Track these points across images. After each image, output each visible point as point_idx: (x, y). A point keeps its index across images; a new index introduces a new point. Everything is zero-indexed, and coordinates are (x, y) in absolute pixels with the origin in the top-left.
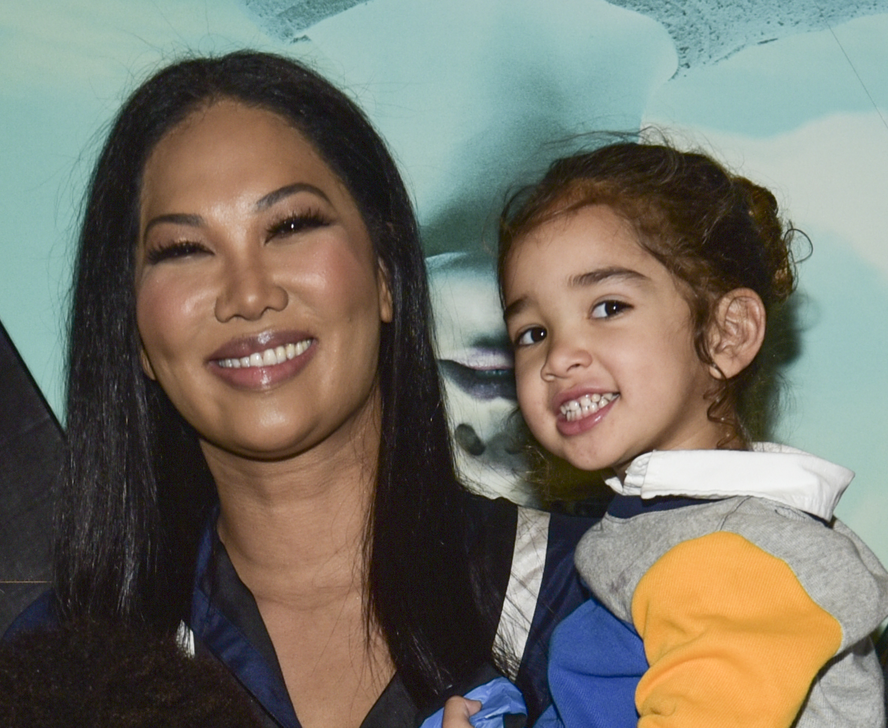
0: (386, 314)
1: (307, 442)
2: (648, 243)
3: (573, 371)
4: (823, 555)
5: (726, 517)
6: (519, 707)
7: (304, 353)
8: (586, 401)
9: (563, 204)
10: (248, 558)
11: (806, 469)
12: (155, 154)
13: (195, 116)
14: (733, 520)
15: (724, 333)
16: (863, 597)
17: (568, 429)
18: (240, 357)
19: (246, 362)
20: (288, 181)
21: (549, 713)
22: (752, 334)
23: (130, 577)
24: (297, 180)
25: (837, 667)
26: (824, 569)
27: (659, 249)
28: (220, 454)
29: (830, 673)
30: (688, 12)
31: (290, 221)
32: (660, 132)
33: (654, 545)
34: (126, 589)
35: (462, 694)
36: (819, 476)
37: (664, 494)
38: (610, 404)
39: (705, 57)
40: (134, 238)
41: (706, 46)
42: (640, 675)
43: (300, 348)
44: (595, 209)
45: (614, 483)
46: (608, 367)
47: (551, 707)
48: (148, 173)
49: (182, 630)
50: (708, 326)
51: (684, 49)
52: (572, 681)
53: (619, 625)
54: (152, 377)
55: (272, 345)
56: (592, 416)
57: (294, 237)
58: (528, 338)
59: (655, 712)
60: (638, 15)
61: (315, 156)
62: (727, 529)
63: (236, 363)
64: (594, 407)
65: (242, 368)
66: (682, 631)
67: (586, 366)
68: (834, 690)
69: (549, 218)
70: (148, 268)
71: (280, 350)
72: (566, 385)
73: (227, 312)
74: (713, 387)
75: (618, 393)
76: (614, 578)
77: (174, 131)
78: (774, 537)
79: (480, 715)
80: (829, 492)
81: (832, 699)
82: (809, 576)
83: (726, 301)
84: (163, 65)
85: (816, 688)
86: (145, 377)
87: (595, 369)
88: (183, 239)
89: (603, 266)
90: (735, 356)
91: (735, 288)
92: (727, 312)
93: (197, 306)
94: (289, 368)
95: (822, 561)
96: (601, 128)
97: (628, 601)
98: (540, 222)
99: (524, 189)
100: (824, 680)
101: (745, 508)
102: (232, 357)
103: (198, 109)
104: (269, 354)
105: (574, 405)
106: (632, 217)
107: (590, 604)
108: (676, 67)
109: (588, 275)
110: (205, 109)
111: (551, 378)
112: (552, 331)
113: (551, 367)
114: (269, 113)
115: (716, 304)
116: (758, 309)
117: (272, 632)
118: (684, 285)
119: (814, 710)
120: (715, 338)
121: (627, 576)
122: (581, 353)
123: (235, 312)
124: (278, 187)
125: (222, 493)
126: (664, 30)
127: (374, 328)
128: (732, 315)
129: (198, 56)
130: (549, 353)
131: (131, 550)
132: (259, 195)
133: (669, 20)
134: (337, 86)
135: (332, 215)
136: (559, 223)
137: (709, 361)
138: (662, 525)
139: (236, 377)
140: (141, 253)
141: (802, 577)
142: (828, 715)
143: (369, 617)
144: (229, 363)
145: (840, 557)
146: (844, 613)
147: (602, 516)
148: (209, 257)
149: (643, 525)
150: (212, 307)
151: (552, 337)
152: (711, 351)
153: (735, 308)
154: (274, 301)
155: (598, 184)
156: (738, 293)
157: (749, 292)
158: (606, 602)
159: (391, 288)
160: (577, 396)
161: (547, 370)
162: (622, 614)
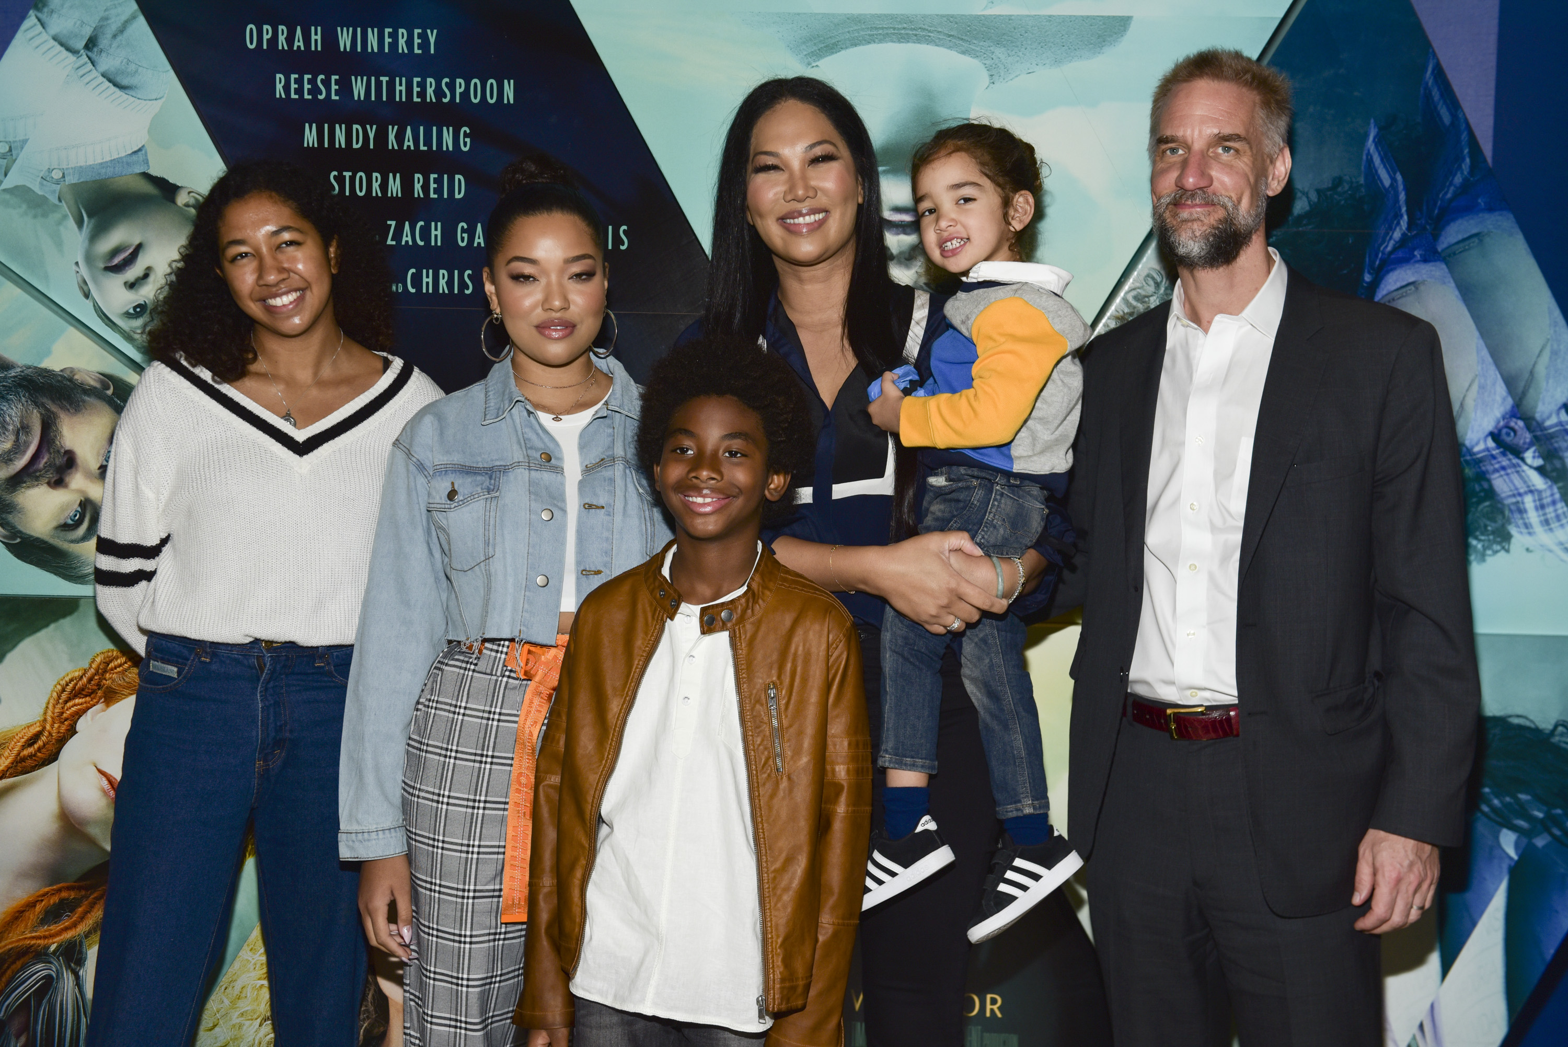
0: (860, 200)
1: (822, 259)
2: (983, 170)
3: (949, 228)
4: (1060, 310)
5: (1016, 291)
6: (916, 378)
7: (823, 218)
8: (954, 242)
9: (943, 152)
10: (792, 308)
11: (1052, 272)
12: (758, 124)
13: (778, 107)
14: (1020, 292)
15: (1016, 210)
16: (1077, 330)
17: (946, 254)
18: (793, 218)
19: (796, 221)
20: (819, 139)
21: (931, 380)
22: (1029, 211)
23: (738, 315)
24: (824, 139)
25: (1064, 360)
26: (1060, 316)
27: (988, 172)
28: (781, 261)
29: (1061, 365)
30: (994, 58)
31: (820, 157)
32: (987, 118)
33: (982, 303)
34: (736, 321)
35: (891, 370)
36: (1058, 275)
37: (987, 279)
38: (965, 243)
39: (1001, 80)
40: (747, 160)
41: (1002, 74)
42: (973, 363)
43: (821, 216)
44: (959, 154)
45: (964, 279)
46: (964, 226)
47: (932, 378)
48: (755, 131)
49: (761, 338)
50: (1009, 207)
51: (992, 76)
52: (943, 366)
53: (965, 339)
54: (752, 224)
55: (808, 214)
56: (957, 248)
57: (821, 164)
58: (927, 213)
59: (981, 377)
60: (971, 59)
61: (832, 127)
62: (1017, 295)
63: (792, 221)
64: (958, 245)
65: (794, 224)
66: (994, 340)
67: (954, 226)
68: (1062, 372)
69: (939, 158)
70: (753, 175)
71: (812, 217)
72: (945, 234)
73: (789, 198)
74: (1011, 235)
75: (968, 239)
76: (963, 318)
77: (768, 113)
78: (1038, 300)
79: (899, 380)
80: (1063, 283)
81: (1061, 376)
82: (1053, 319)
83: (1017, 196)
84: (763, 81)
85: (1055, 370)
86: (749, 224)
87: (959, 227)
88: (770, 163)
89: (963, 181)
90: (1021, 221)
91: (1022, 190)
92: (1017, 201)
93: (775, 194)
94: (816, 225)
95: (1059, 312)
96: (959, 116)
97: (969, 327)
98: (933, 160)
99: (925, 144)
100: (1059, 366)
101: (1025, 287)
102: (790, 218)
103: (779, 103)
104: (807, 218)
105: (949, 244)
106: (976, 158)
107: (951, 331)
108: (988, 83)
109: (956, 185)
110: (783, 103)
111: (938, 231)
112: (939, 210)
113: (939, 227)
114: (812, 106)
115: (1013, 198)
116: (1031, 200)
117: (803, 342)
118: (999, 190)
119: (1053, 380)
120: (1011, 212)
121: (970, 316)
122: (953, 220)
123: (793, 198)
124: (815, 141)
125: (781, 277)
126: (983, 66)
127: (855, 207)
128: (1020, 203)
129: (780, 77)
130: (937, 220)
131: (739, 303)
132: (807, 145)
133: (985, 62)
134: (843, 95)
135: (839, 155)
136: (943, 160)
137: (1010, 224)
138: (986, 294)
139: (792, 228)
140: (750, 168)
141: (1050, 319)
142: (1060, 383)
143: (845, 324)
144: (788, 221)
145: (1067, 311)
146: (1069, 336)
147: (957, 292)
148: (782, 172)
149: (977, 294)
150: (782, 195)
151: (938, 213)
152: (1010, 219)
153: (1021, 199)
154: (811, 194)
155: (959, 143)
156: (1023, 192)
157: (1027, 192)
158: (959, 329)
159: (863, 189)
160: (951, 240)
161: (937, 228)
162: (967, 334)
